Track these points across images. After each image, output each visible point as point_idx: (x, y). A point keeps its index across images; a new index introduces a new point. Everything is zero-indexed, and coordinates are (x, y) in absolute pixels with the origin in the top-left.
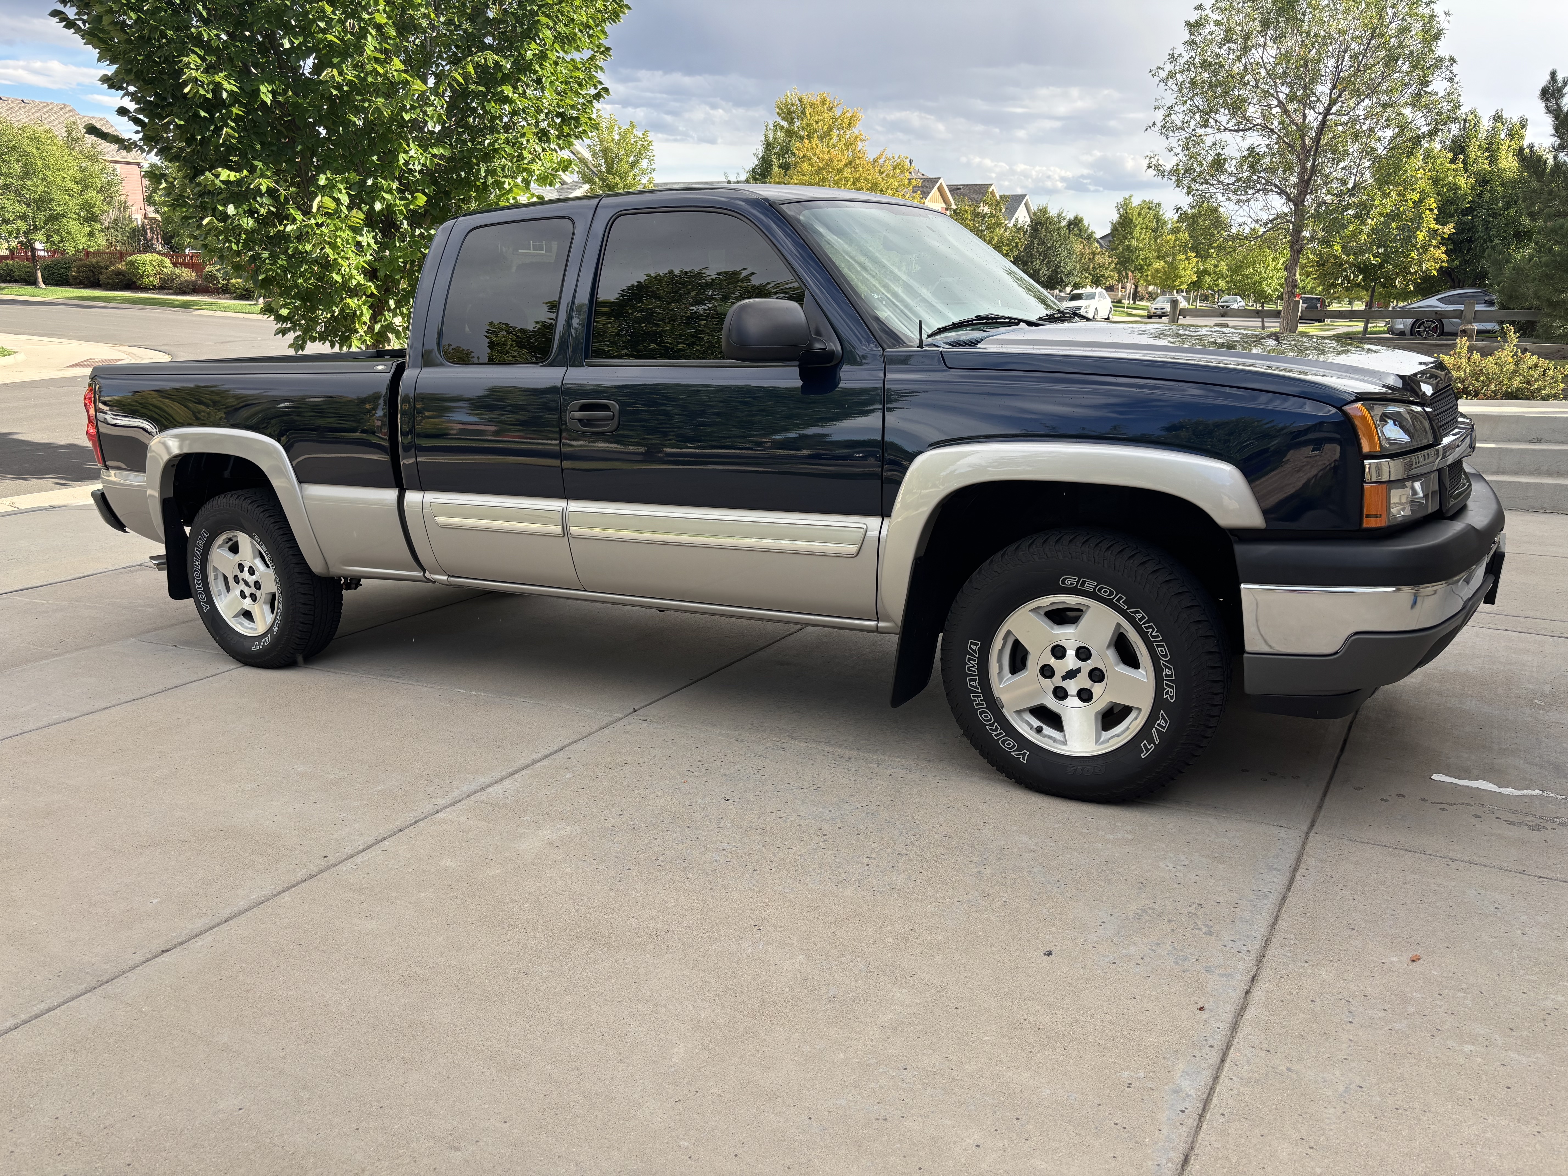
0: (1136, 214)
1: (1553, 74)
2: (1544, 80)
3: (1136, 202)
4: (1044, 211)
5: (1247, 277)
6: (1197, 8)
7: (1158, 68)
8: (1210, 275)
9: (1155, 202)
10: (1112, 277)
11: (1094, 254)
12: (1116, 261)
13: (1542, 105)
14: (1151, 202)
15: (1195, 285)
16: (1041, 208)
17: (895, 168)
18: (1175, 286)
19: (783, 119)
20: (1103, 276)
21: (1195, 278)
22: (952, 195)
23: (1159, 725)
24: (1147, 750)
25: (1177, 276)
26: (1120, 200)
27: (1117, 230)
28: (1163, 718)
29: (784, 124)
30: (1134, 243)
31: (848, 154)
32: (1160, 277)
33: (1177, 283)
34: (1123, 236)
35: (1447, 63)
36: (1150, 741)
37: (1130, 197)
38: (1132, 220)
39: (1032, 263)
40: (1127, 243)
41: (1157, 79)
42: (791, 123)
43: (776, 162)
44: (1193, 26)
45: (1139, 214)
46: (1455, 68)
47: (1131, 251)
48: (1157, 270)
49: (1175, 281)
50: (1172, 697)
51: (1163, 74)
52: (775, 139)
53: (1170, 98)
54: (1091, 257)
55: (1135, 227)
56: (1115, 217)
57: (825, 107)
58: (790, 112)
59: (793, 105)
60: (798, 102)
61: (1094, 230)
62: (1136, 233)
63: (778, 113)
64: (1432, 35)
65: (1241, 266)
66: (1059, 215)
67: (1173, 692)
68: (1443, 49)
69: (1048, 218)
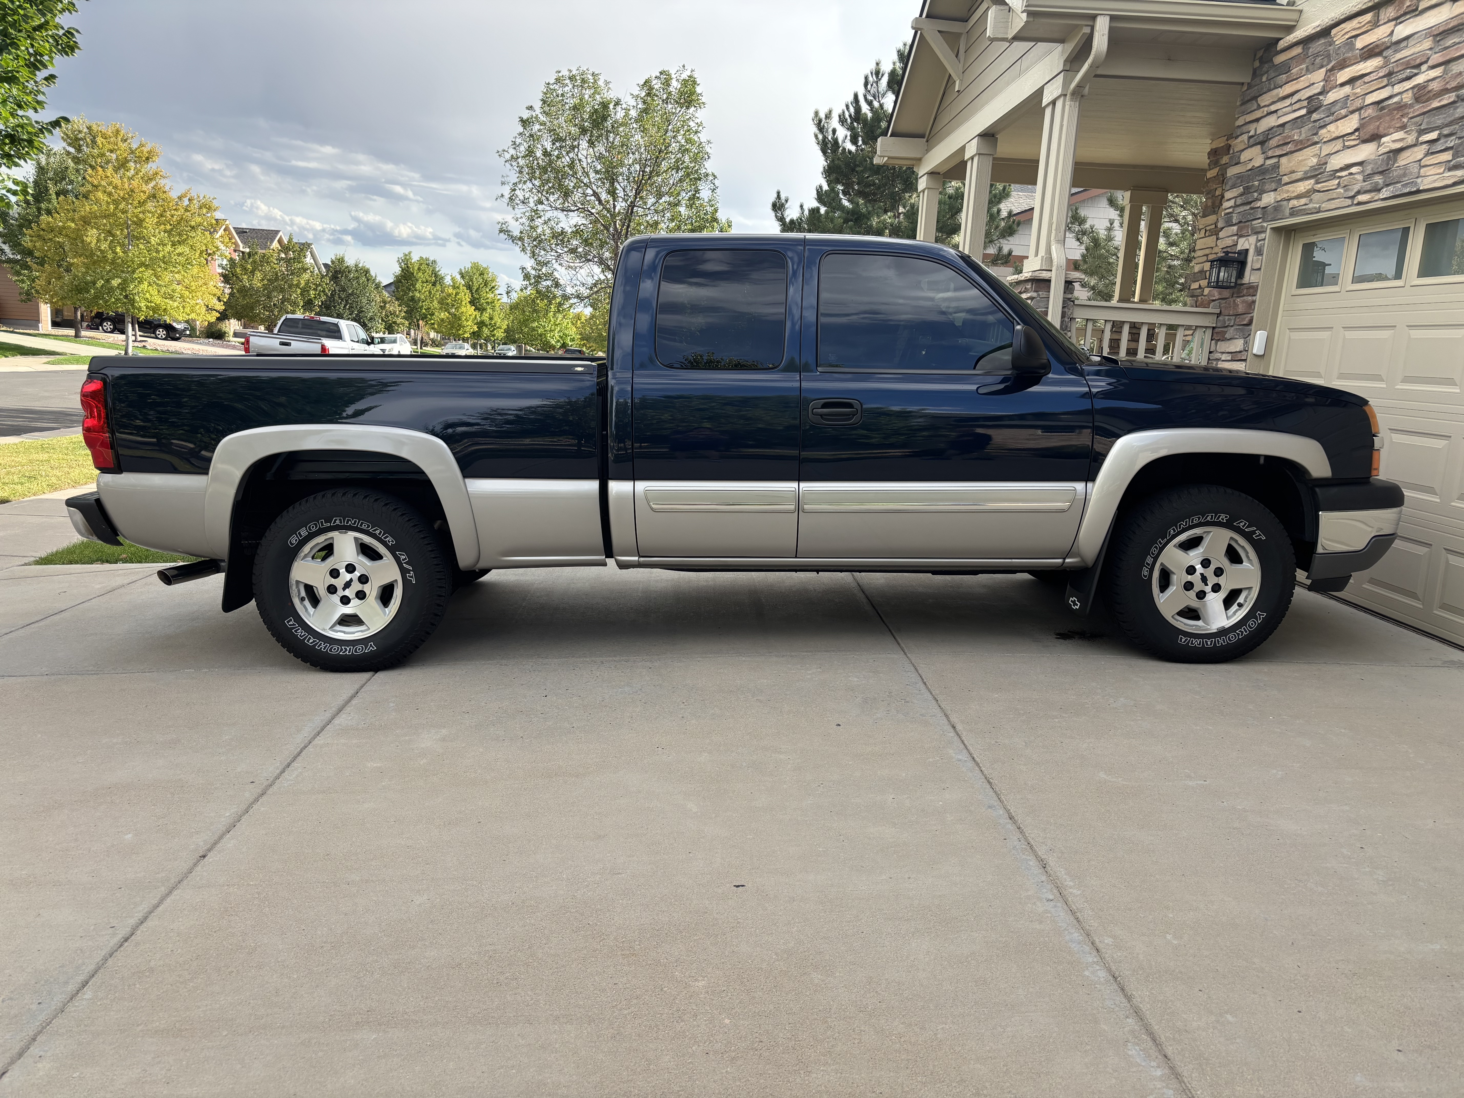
0: (416, 268)
1: (778, 193)
2: (773, 197)
3: (415, 258)
4: (341, 261)
5: (533, 329)
6: (528, 108)
7: (504, 151)
8: (486, 326)
9: (431, 259)
10: (403, 324)
11: (385, 302)
12: (405, 309)
13: (773, 214)
14: (427, 259)
15: (476, 335)
16: (338, 257)
17: (200, 208)
18: (459, 335)
19: (70, 145)
20: (395, 323)
21: (476, 328)
22: (239, 237)
23: (1243, 526)
24: (1260, 535)
25: (460, 326)
26: (401, 255)
27: (401, 282)
28: (1239, 523)
29: (72, 150)
30: (417, 295)
31: (148, 188)
32: (446, 326)
33: (460, 332)
34: (407, 288)
35: (711, 178)
36: (1254, 532)
37: (410, 253)
38: (413, 274)
39: (335, 307)
40: (411, 294)
41: (503, 160)
42: (79, 150)
43: (52, 189)
44: (525, 123)
45: (419, 269)
46: (716, 182)
47: (416, 302)
48: (442, 320)
49: (459, 330)
50: (1226, 517)
51: (508, 156)
52: (48, 164)
53: (514, 177)
54: (382, 304)
55: (417, 280)
56: (397, 270)
57: (119, 138)
58: (77, 139)
59: (80, 132)
60: (86, 130)
61: (381, 281)
62: (418, 286)
63: (63, 138)
64: (700, 157)
65: (527, 320)
66: (356, 266)
67: (1223, 516)
68: (709, 166)
69: (347, 267)
